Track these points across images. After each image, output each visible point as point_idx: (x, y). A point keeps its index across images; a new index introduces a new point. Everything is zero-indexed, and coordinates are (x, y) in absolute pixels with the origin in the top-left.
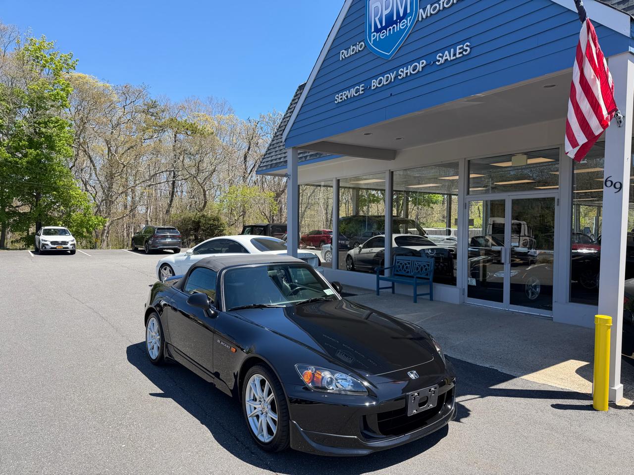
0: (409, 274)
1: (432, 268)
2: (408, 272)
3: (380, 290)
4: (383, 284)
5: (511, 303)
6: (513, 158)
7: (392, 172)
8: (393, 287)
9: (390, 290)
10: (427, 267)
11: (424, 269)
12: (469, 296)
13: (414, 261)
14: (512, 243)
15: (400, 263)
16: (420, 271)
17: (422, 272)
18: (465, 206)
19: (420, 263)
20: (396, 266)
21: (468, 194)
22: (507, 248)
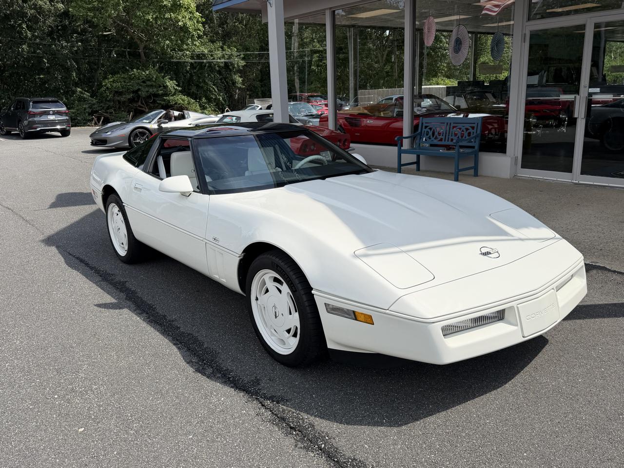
0: (443, 143)
1: (479, 132)
2: (441, 140)
3: (402, 167)
5: (582, 173)
8: (417, 163)
9: (414, 166)
10: (471, 130)
11: (466, 134)
12: (523, 167)
13: (450, 124)
14: (590, 89)
15: (429, 127)
16: (460, 137)
17: (463, 138)
18: (523, 38)
19: (460, 126)
20: (423, 132)
21: (528, 20)
22: (582, 96)
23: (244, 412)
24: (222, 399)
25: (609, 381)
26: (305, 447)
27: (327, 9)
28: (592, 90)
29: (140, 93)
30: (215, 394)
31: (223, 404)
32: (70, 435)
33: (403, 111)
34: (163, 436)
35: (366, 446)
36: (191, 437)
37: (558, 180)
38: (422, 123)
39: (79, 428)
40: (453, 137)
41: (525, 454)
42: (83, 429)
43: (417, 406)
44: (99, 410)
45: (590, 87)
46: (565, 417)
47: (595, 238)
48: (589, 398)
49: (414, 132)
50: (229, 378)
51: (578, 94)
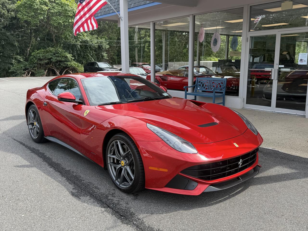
0: (207, 90)
1: (225, 85)
2: (207, 89)
4: (190, 97)
5: (276, 107)
6: (283, 4)
7: (194, 16)
10: (221, 84)
11: (219, 86)
12: (247, 103)
13: (211, 81)
14: (279, 66)
15: (201, 82)
16: (216, 88)
17: (218, 88)
18: (247, 40)
19: (216, 82)
20: (198, 85)
21: (249, 31)
22: (276, 69)
23: (100, 209)
24: (90, 204)
26: (127, 223)
27: (151, 22)
29: (52, 60)
30: (86, 202)
31: (90, 206)
32: (18, 218)
33: (188, 74)
34: (62, 218)
35: (154, 223)
36: (74, 219)
37: (264, 110)
38: (198, 80)
40: (212, 87)
41: (225, 227)
42: (24, 215)
43: (179, 207)
44: (32, 208)
45: (279, 64)
46: (246, 213)
47: (277, 138)
48: (258, 205)
49: (194, 84)
50: (93, 195)
51: (273, 68)
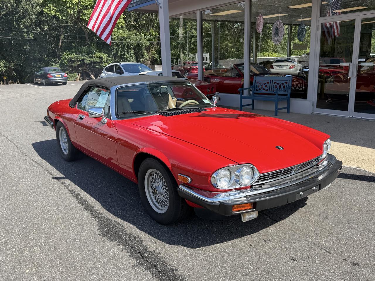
0: (268, 92)
1: (290, 86)
2: (267, 90)
3: (243, 107)
4: (246, 102)
5: (355, 111)
8: (252, 104)
9: (250, 107)
10: (285, 84)
11: (282, 87)
12: (317, 107)
13: (273, 80)
14: (359, 59)
15: (260, 82)
16: (278, 89)
17: (281, 89)
18: (317, 28)
19: (278, 82)
20: (256, 86)
21: (320, 17)
22: (354, 63)
23: (130, 261)
24: (117, 253)
25: (362, 243)
27: (197, 10)
28: (360, 60)
29: (85, 61)
30: (113, 249)
31: (117, 256)
32: (20, 274)
36: (95, 276)
37: (339, 115)
38: (255, 80)
39: (26, 270)
40: (274, 89)
42: (29, 270)
44: (40, 258)
45: (359, 58)
46: (333, 266)
49: (251, 86)
50: (123, 239)
51: (351, 62)
